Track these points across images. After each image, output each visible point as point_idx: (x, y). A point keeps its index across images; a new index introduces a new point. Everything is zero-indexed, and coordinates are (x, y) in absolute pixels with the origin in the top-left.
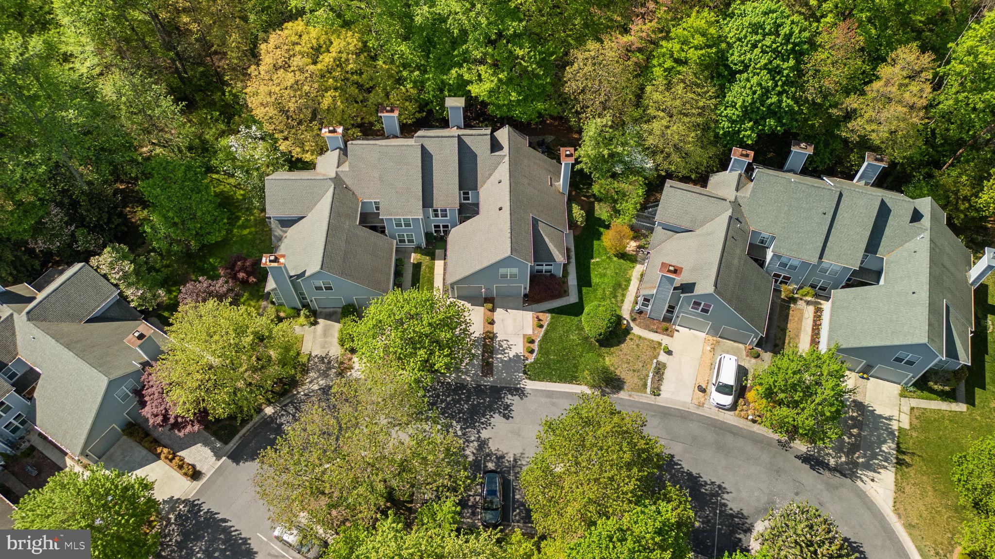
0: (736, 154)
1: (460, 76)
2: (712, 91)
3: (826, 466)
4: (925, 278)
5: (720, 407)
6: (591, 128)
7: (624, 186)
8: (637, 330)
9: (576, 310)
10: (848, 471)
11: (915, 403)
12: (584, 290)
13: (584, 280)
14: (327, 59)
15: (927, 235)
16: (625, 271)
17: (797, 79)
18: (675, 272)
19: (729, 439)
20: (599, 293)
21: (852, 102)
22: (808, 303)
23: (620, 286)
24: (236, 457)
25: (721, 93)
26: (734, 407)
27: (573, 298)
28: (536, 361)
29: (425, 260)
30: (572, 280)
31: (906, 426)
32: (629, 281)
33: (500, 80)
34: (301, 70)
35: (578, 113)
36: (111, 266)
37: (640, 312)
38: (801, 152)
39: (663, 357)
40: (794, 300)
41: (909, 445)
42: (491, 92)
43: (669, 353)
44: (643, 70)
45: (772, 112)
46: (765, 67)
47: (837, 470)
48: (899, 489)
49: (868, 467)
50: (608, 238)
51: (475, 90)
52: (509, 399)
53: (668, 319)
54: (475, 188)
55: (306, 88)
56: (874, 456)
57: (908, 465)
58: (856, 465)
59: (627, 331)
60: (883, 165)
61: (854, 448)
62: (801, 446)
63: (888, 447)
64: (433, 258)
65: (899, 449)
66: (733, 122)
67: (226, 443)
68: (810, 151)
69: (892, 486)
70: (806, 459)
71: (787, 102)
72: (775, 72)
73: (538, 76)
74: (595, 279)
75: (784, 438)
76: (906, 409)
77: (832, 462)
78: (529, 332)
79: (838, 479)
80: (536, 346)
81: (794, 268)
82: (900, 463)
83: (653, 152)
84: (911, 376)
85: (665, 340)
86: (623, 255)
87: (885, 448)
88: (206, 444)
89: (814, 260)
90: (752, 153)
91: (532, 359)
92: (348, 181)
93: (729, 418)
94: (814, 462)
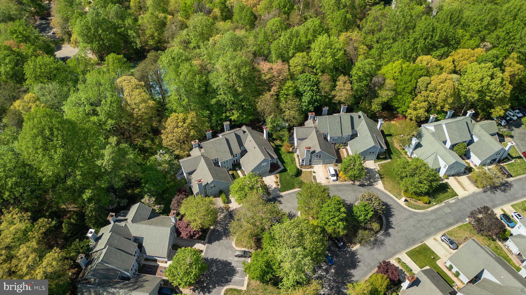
0: (310, 114)
1: (226, 115)
2: (298, 100)
3: (365, 185)
4: (368, 130)
5: (334, 181)
6: (269, 120)
7: (282, 133)
8: (303, 170)
9: (285, 170)
10: (371, 184)
11: (379, 163)
12: (284, 164)
13: (283, 162)
14: (188, 121)
15: (364, 120)
16: (292, 156)
17: (319, 91)
18: (310, 148)
19: (340, 188)
20: (288, 164)
21: (333, 93)
22: (343, 148)
23: (293, 160)
24: (210, 242)
25: (300, 100)
26: (337, 180)
27: (282, 168)
28: (281, 187)
29: (234, 172)
30: (280, 163)
31: (379, 169)
32: (295, 158)
33: (240, 113)
34: (182, 126)
35: (263, 116)
36: (149, 200)
37: (302, 165)
38: (326, 109)
39: (314, 174)
40: (339, 149)
41: (381, 173)
42: (238, 117)
43: (315, 172)
44: (278, 99)
45: (316, 101)
46: (310, 90)
47: (369, 185)
48: (384, 184)
49: (375, 182)
50: (283, 149)
51: (233, 118)
52: (279, 199)
53: (310, 164)
54: (243, 145)
55: (185, 131)
56: (375, 179)
57: (384, 178)
58: (372, 182)
59: (301, 171)
60: (347, 106)
61: (369, 179)
62: (357, 183)
63: (377, 175)
64: (236, 171)
65: (380, 175)
66: (306, 106)
67: (204, 240)
68: (328, 108)
69: (382, 184)
70: (360, 185)
71: (318, 97)
72: (312, 90)
73: (250, 109)
74: (286, 161)
75: (352, 182)
76: (377, 165)
77: (366, 184)
78: (275, 180)
79: (369, 187)
80: (279, 183)
81: (336, 139)
82: (381, 178)
83: (287, 121)
84: (375, 156)
85: (312, 170)
86: (289, 152)
87: (377, 176)
88: (199, 243)
89: (341, 136)
90: (314, 113)
91: (279, 187)
92: (205, 155)
93: (337, 183)
94: (362, 185)
